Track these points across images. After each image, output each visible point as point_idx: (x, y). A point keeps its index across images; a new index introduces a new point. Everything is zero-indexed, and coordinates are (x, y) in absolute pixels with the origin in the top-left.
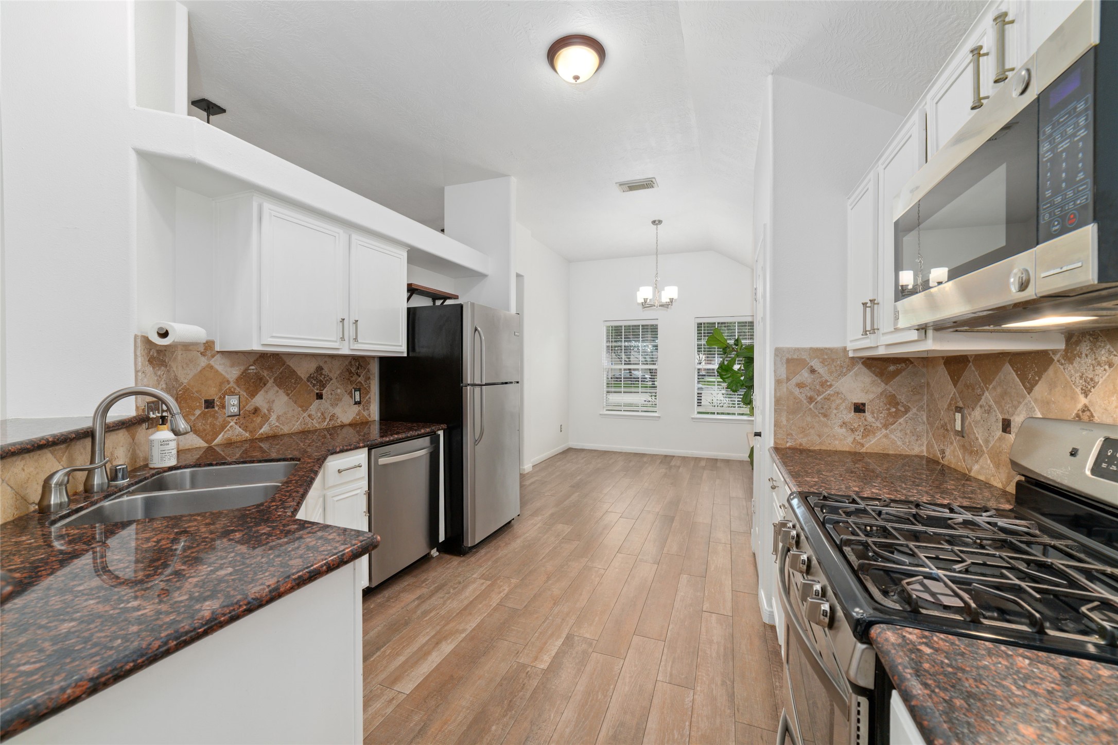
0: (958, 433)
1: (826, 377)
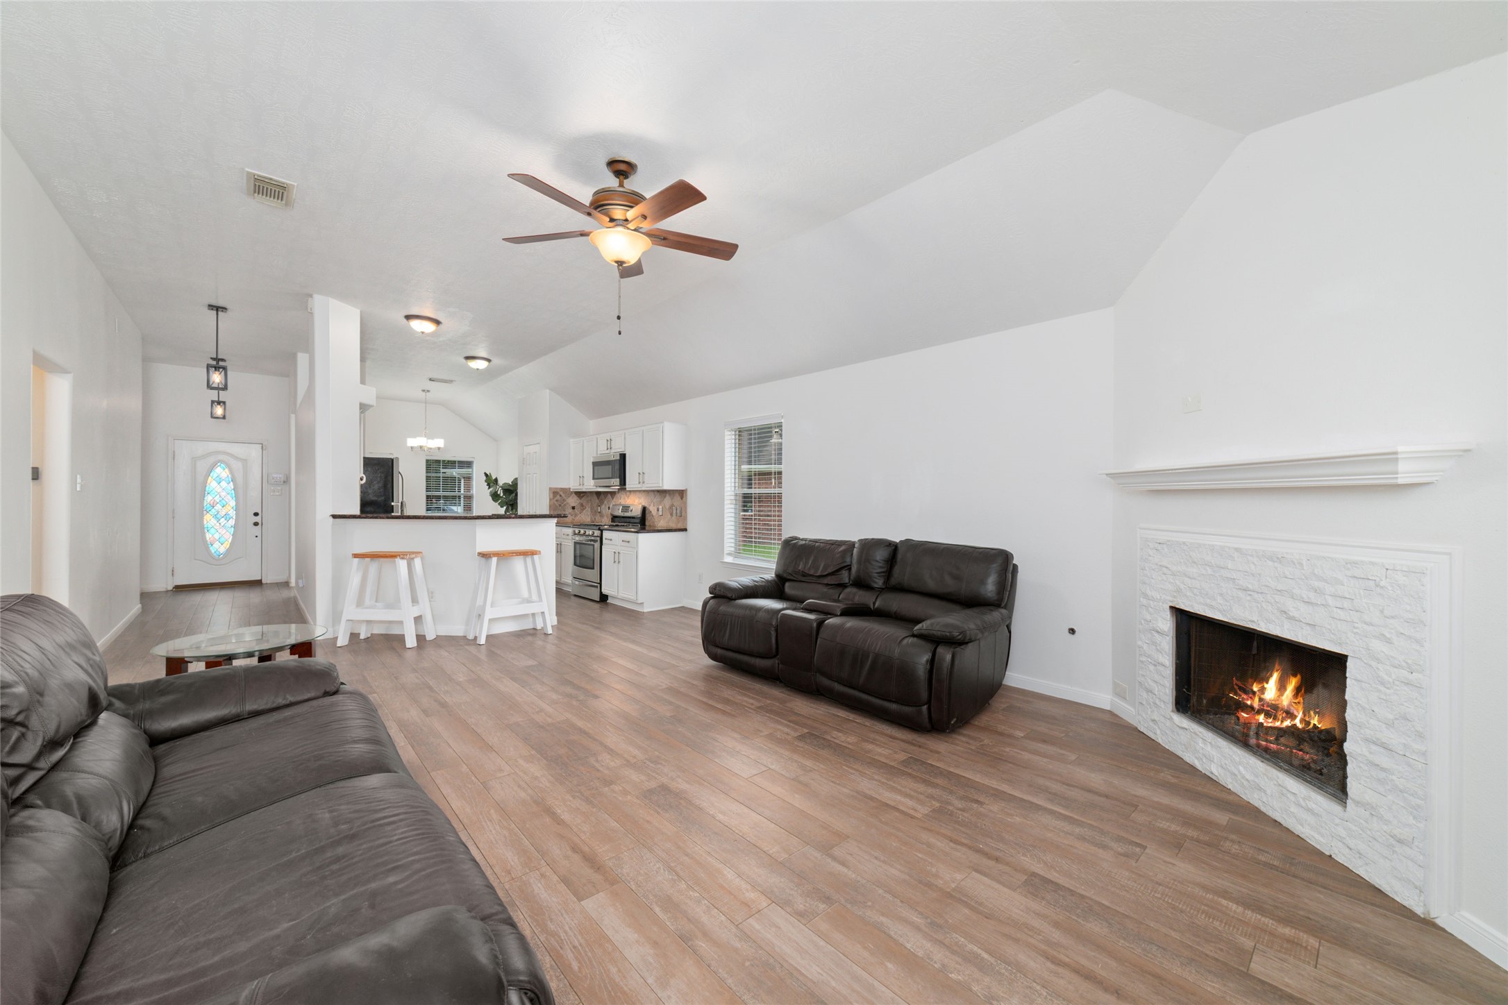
0: (599, 512)
1: (565, 498)
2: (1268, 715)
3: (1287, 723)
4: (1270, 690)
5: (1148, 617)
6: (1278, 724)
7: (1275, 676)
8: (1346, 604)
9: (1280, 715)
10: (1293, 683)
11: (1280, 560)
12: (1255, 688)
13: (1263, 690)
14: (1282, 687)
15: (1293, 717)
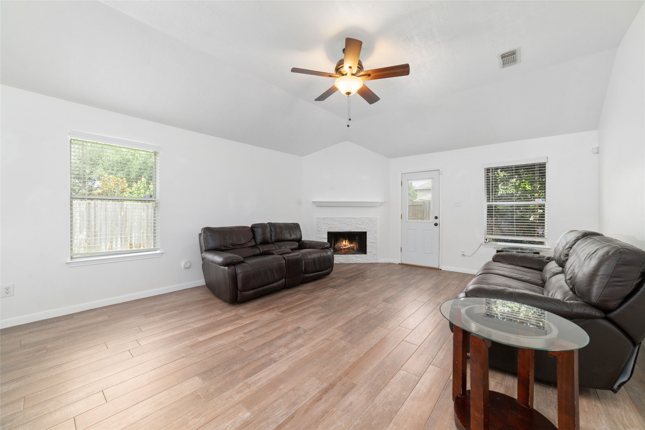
2: (345, 246)
3: (348, 247)
4: (344, 243)
5: (320, 236)
6: (346, 247)
7: (344, 241)
8: (367, 224)
9: (346, 246)
10: (347, 241)
11: (355, 218)
12: (342, 243)
13: (343, 243)
14: (345, 242)
15: (348, 246)
